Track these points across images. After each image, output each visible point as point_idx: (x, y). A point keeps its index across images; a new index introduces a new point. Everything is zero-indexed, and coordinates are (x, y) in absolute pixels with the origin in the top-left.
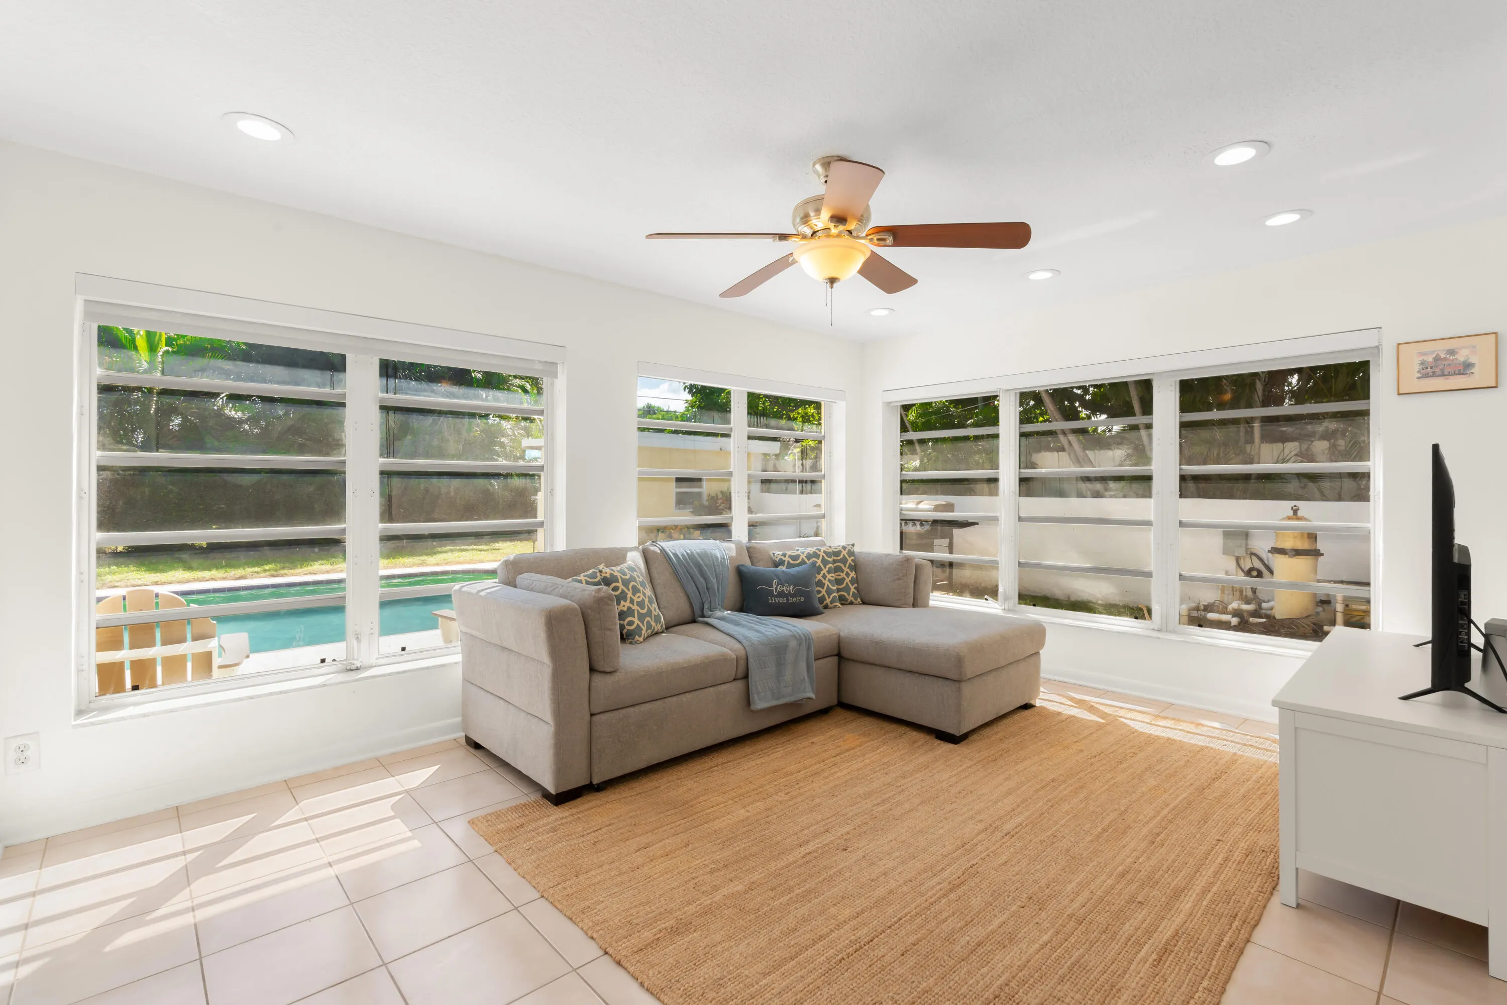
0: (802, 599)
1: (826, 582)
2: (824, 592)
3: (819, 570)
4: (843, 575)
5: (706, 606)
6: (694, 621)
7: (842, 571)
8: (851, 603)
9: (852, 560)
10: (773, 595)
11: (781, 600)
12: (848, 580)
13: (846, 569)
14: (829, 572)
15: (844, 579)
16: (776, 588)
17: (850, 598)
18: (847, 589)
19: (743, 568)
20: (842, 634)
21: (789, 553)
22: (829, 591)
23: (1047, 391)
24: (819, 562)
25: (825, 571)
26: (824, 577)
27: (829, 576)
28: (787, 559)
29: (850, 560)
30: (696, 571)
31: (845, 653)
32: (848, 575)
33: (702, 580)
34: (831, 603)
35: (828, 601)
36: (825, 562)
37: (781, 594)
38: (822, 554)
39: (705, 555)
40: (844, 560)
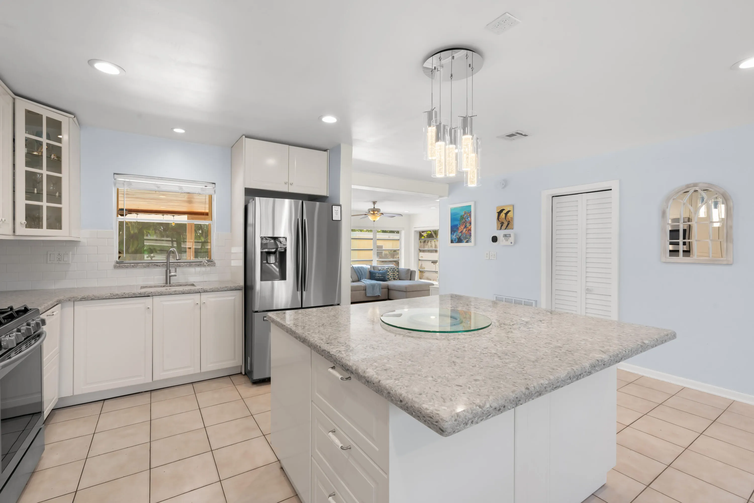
0: (383, 278)
1: (390, 275)
2: (389, 277)
3: (389, 272)
4: (395, 273)
5: (361, 278)
6: (359, 281)
7: (395, 272)
8: (397, 280)
9: (398, 270)
10: (376, 276)
11: (378, 278)
12: (396, 274)
13: (396, 272)
14: (391, 272)
15: (395, 274)
16: (377, 275)
17: (396, 278)
18: (396, 276)
19: (371, 271)
20: (389, 284)
21: (382, 268)
22: (391, 277)
23: (433, 231)
24: (389, 270)
25: (390, 272)
26: (390, 273)
27: (391, 273)
28: (382, 269)
29: (397, 270)
30: (360, 272)
31: (389, 288)
32: (396, 273)
33: (361, 272)
34: (391, 279)
35: (390, 279)
36: (390, 270)
37: (378, 276)
38: (390, 268)
39: (362, 267)
40: (396, 270)
